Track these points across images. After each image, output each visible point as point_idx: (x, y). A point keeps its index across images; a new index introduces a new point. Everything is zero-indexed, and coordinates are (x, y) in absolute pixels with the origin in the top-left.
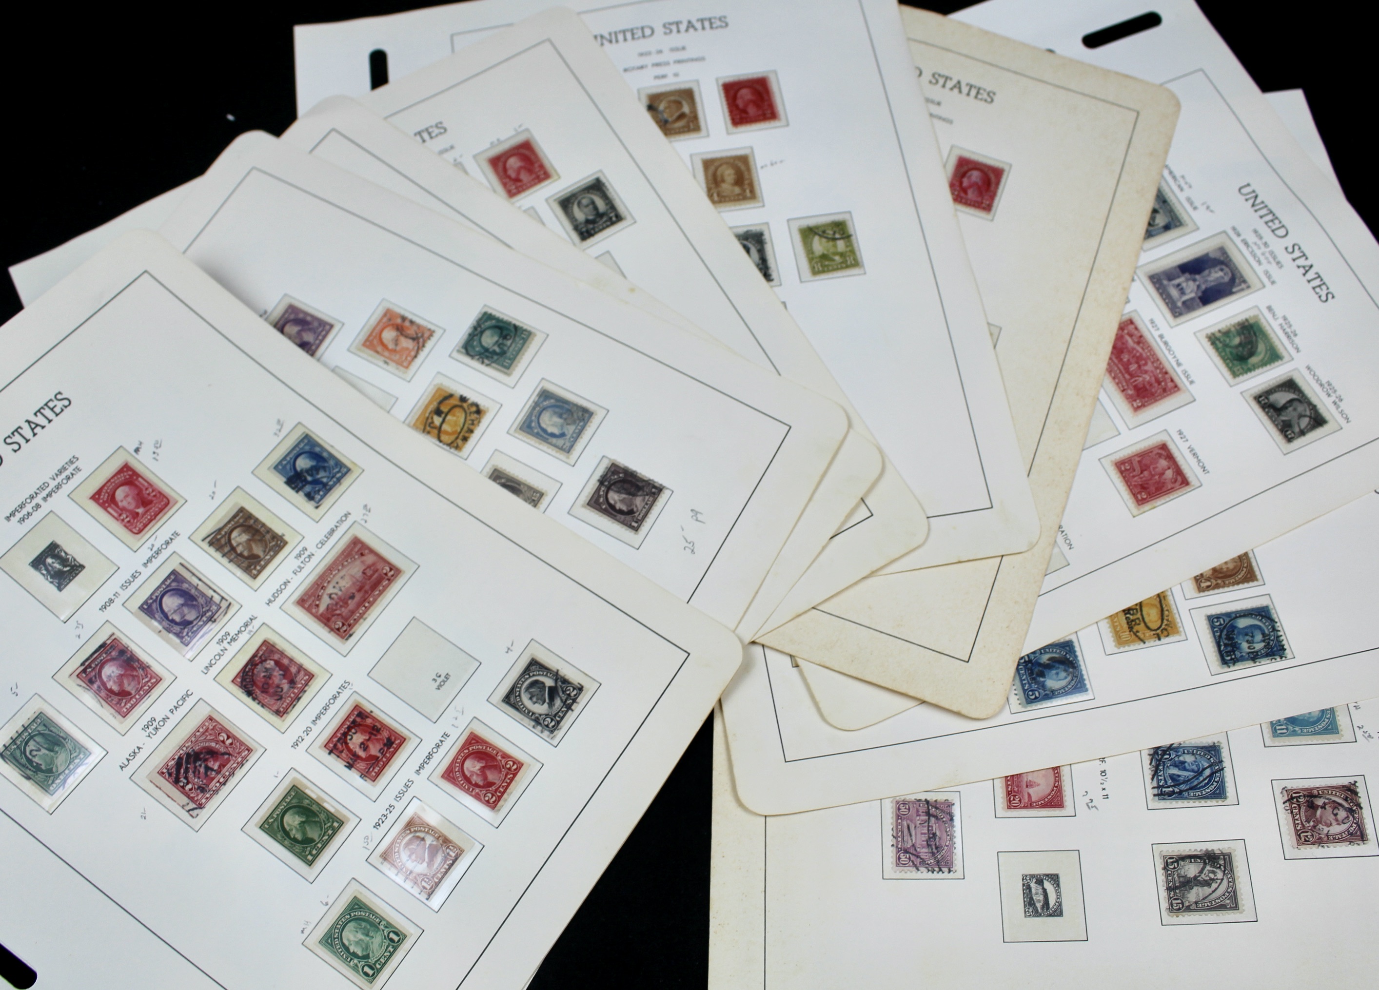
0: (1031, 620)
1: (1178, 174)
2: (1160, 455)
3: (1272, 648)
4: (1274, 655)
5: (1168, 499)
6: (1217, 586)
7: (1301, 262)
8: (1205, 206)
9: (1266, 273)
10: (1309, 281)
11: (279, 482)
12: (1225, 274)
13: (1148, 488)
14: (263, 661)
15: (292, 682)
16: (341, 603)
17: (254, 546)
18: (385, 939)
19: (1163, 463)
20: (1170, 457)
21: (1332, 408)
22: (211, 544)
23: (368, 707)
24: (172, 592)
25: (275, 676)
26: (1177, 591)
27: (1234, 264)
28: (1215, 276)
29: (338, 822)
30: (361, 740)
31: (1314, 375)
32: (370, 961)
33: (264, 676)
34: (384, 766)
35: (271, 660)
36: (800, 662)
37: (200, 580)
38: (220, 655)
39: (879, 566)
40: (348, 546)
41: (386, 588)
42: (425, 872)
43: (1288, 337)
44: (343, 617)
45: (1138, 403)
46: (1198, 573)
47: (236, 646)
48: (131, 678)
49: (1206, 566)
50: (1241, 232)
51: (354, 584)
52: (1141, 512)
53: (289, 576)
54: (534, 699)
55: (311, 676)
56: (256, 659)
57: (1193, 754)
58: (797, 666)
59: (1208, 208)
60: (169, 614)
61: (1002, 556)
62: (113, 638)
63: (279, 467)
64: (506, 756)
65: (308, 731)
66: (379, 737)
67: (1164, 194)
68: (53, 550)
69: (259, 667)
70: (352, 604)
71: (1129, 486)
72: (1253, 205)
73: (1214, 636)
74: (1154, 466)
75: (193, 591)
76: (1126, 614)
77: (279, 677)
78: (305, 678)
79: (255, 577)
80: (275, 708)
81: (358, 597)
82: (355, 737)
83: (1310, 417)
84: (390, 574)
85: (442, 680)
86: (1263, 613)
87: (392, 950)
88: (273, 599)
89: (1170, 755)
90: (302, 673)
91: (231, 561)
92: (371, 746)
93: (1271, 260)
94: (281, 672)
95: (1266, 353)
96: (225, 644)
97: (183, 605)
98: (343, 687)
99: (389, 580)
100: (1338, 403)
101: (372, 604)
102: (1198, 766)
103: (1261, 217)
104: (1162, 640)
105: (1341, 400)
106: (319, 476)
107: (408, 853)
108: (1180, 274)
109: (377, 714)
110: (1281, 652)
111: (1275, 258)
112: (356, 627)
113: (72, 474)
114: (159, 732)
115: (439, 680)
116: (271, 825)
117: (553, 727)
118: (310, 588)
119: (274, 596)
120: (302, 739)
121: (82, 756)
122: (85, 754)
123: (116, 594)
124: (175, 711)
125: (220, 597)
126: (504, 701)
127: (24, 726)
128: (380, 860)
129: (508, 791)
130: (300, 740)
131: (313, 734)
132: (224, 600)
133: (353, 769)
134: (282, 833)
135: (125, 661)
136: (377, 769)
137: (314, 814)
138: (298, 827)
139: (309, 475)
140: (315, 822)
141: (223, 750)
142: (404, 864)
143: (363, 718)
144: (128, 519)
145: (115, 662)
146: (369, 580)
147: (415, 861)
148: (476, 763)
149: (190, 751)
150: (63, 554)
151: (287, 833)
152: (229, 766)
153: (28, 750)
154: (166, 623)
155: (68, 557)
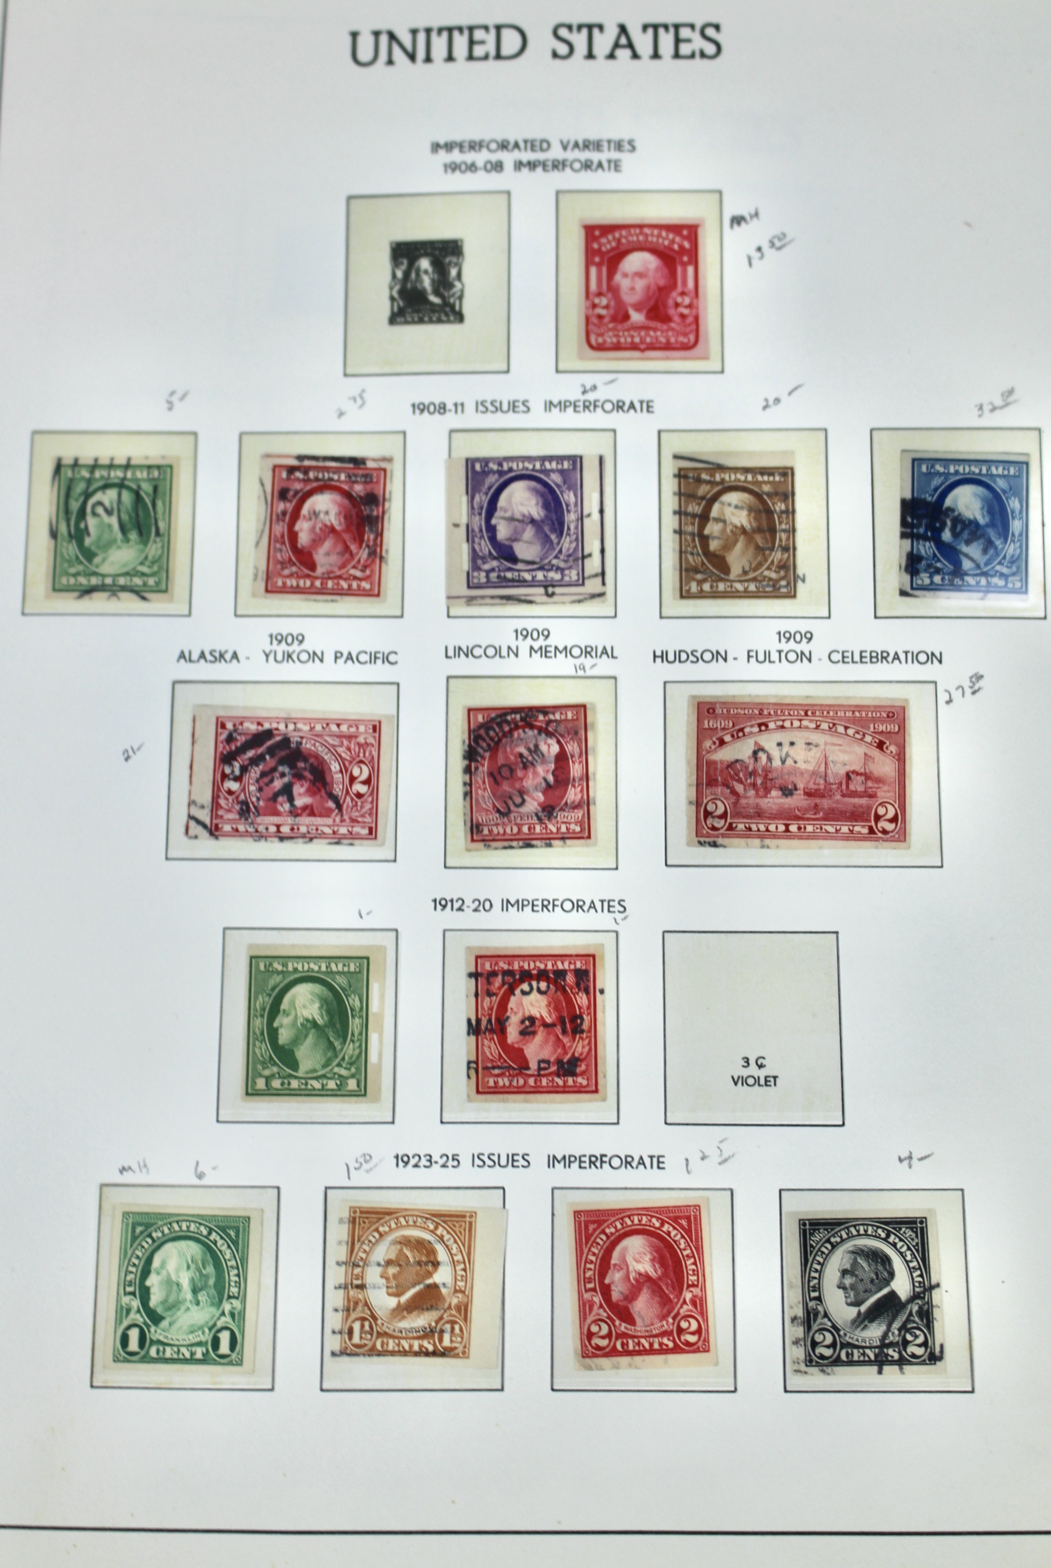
14: (545, 731)
15: (548, 810)
16: (759, 781)
17: (740, 546)
18: (210, 1329)
22: (681, 475)
23: (605, 978)
24: (539, 486)
25: (535, 773)
29: (358, 1085)
30: (535, 1013)
32: (153, 1329)
34: (519, 1091)
35: (559, 742)
37: (602, 511)
38: (498, 652)
40: (877, 708)
41: (852, 836)
42: (379, 1313)
44: (736, 804)
47: (539, 666)
48: (340, 548)
51: (814, 773)
53: (737, 650)
54: (848, 1281)
55: (585, 833)
56: (541, 717)
60: (498, 514)
62: (383, 465)
64: (701, 1306)
65: (481, 906)
66: (566, 1040)
69: (530, 733)
70: (774, 801)
75: (571, 518)
77: (539, 780)
78: (572, 827)
79: (684, 595)
80: (480, 817)
81: (798, 801)
82: (535, 995)
84: (883, 824)
85: (757, 1077)
87: (199, 1355)
88: (671, 658)
90: (579, 814)
91: (679, 532)
92: (539, 1038)
94: (551, 778)
96: (524, 646)
97: (533, 521)
98: (607, 905)
99: (871, 831)
101: (802, 835)
106: (964, 548)
107: (392, 1256)
109: (606, 1003)
112: (736, 841)
113: (600, 165)
114: (288, 666)
115: (753, 1070)
116: (270, 971)
117: (822, 1357)
118: (744, 705)
119: (678, 655)
120: (460, 909)
121: (151, 581)
122: (157, 584)
123: (459, 407)
124: (341, 661)
125: (600, 570)
126: (802, 1223)
127: (129, 459)
128: (346, 1214)
129: (638, 1359)
130: (456, 905)
131: (483, 920)
132: (599, 579)
133: (473, 1038)
134: (269, 1001)
135: (359, 514)
136: (503, 1081)
137: (343, 1034)
138: (300, 1020)
139: (953, 530)
140: (331, 1045)
141: (338, 790)
142: (366, 1263)
143: (578, 985)
144: (603, 312)
145: (346, 502)
146: (843, 796)
147: (387, 1279)
148: (648, 1257)
149: (295, 739)
150: (454, 272)
151: (275, 1010)
152: (318, 821)
153: (98, 496)
154: (478, 522)
155: (458, 284)
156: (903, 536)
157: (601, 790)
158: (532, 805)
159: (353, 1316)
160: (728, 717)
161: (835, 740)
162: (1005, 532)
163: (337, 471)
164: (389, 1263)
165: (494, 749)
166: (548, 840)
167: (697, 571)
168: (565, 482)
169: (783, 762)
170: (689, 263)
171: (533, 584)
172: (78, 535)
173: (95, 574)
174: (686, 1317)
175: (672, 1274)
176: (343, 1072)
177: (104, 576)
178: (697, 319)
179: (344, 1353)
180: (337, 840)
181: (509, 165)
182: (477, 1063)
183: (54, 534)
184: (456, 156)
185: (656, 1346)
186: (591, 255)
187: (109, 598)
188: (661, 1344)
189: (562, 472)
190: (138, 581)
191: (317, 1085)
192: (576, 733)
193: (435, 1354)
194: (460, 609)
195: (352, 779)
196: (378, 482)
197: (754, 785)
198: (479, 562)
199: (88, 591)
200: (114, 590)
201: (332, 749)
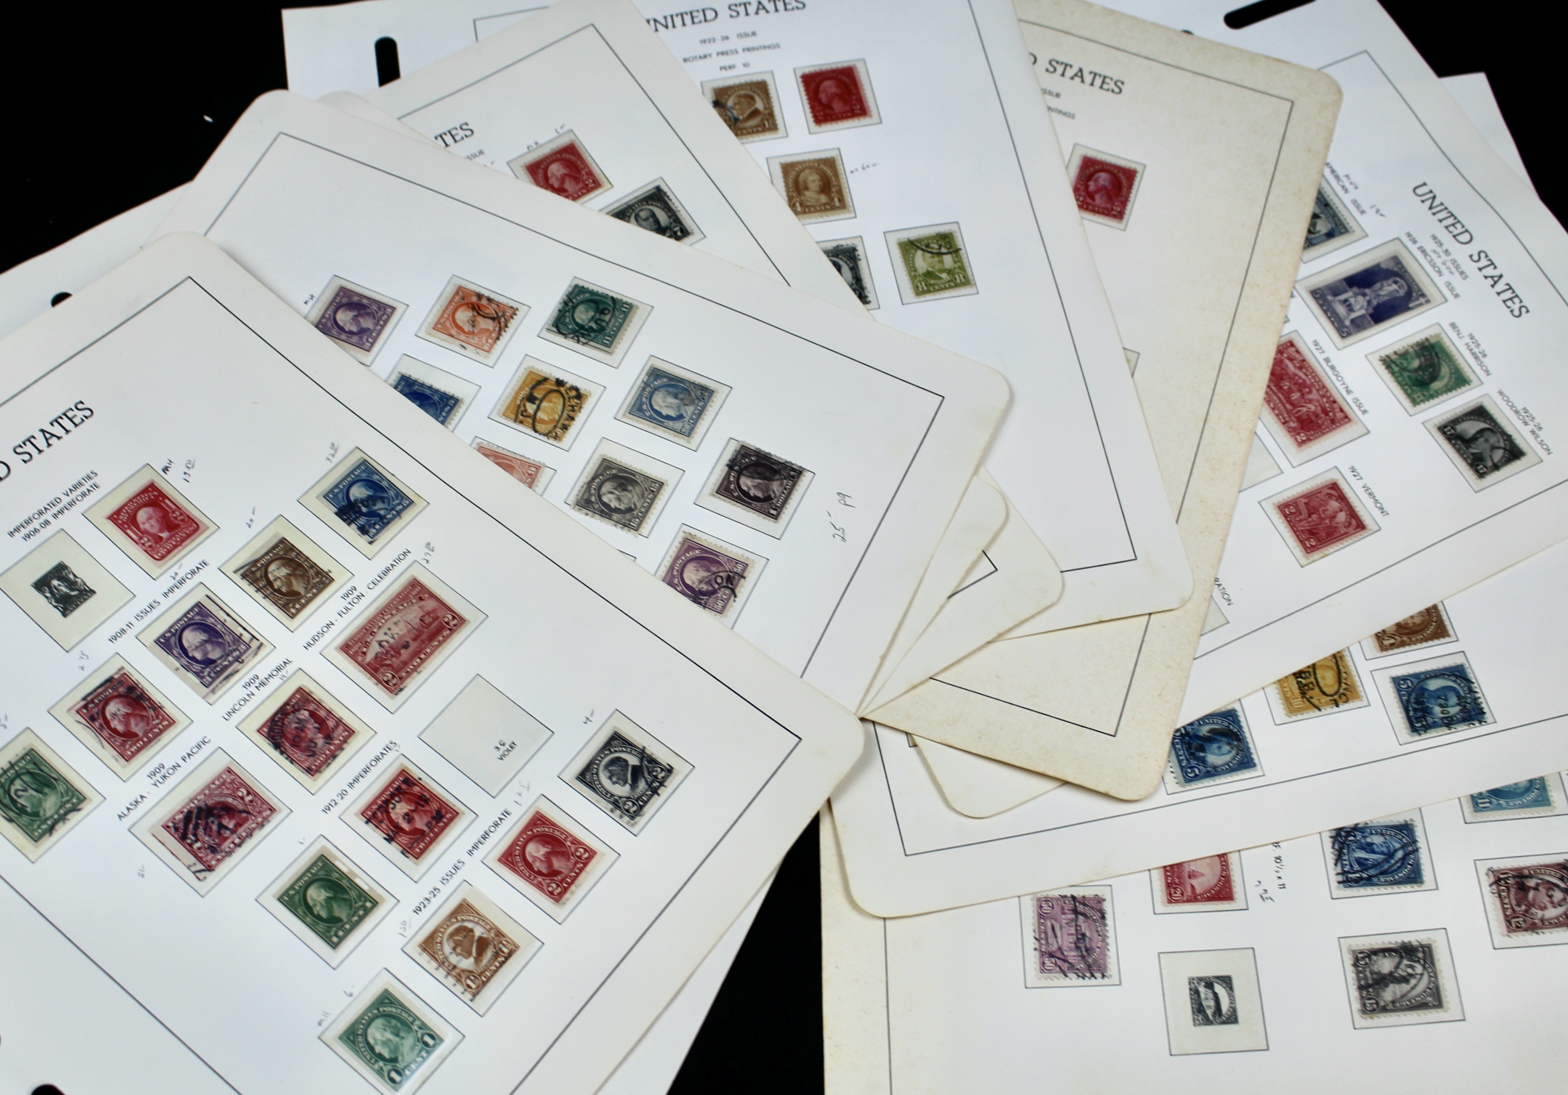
0: (1186, 687)
1: (1341, 173)
2: (1330, 496)
3: (1469, 712)
4: (1472, 720)
5: (1341, 546)
6: (1403, 644)
7: (1489, 271)
8: (1374, 210)
9: (1448, 285)
10: (1498, 294)
11: (328, 512)
12: (1400, 287)
13: (1318, 533)
14: (296, 710)
15: (328, 737)
16: (392, 653)
17: (294, 581)
18: (418, 1041)
19: (1334, 505)
20: (1342, 498)
21: (1530, 438)
22: (244, 576)
24: (195, 627)
25: (309, 729)
26: (1355, 650)
27: (1410, 275)
28: (1388, 289)
29: (371, 902)
31: (1508, 401)
32: (398, 1065)
33: (296, 728)
34: (431, 842)
35: (305, 710)
36: (918, 740)
37: (228, 615)
38: (245, 700)
39: (1006, 628)
40: (405, 588)
41: (446, 638)
42: (471, 968)
43: (1476, 358)
44: (393, 668)
45: (1303, 437)
46: (1379, 629)
47: (266, 691)
48: (139, 719)
49: (1388, 621)
50: (1417, 239)
51: (409, 631)
52: (1310, 561)
53: (334, 617)
54: (614, 779)
55: (351, 732)
56: (288, 707)
57: (1382, 834)
58: (915, 745)
59: (1378, 211)
60: (189, 650)
61: (1150, 614)
62: (122, 672)
63: (330, 496)
64: (576, 842)
65: (343, 794)
66: (427, 808)
67: (1325, 195)
68: (60, 571)
69: (291, 717)
70: (405, 654)
71: (1295, 532)
72: (1431, 208)
73: (1401, 701)
74: (1324, 508)
75: (219, 627)
76: (1296, 678)
77: (313, 730)
78: (344, 734)
79: (292, 616)
80: (307, 764)
81: (413, 646)
82: (398, 805)
83: (1505, 449)
84: (452, 623)
85: (506, 749)
86: (1458, 673)
88: (312, 642)
89: (1355, 836)
90: (341, 728)
91: (266, 597)
92: (417, 817)
93: (1454, 270)
94: (316, 725)
95: (1451, 377)
96: (253, 688)
97: (206, 641)
98: (388, 748)
99: (450, 630)
100: (1537, 432)
101: (428, 655)
102: (1388, 847)
103: (1440, 221)
104: (1341, 706)
105: (1540, 429)
106: (375, 508)
107: (453, 945)
108: (1348, 288)
109: (426, 781)
110: (1479, 717)
111: (1457, 267)
112: (408, 681)
113: (89, 490)
114: (168, 781)
115: (503, 748)
116: (291, 898)
117: (635, 812)
118: (357, 633)
119: (314, 640)
120: (336, 804)
121: (75, 800)
122: (78, 799)
123: (130, 625)
124: (187, 759)
125: (251, 636)
126: (578, 778)
127: (10, 762)
128: (419, 950)
129: (577, 882)
130: (333, 804)
131: (349, 799)
132: (255, 640)
133: (394, 843)
134: (304, 908)
135: (132, 699)
136: (422, 845)
137: (344, 890)
138: (323, 903)
139: (364, 506)
140: (345, 900)
141: (240, 807)
142: (446, 958)
143: (409, 785)
144: (149, 544)
145: (122, 699)
146: (427, 628)
147: (460, 954)
148: (540, 847)
149: (202, 804)
150: (71, 576)
151: (309, 909)
152: (246, 825)
153: (13, 789)
154: (184, 660)
155: (77, 580)
156: (349, 524)
157: (340, 712)
158: (320, 741)
159: (463, 980)
160: (356, 642)
161: (403, 613)
162: (383, 490)
163: (106, 690)
164: (454, 949)
165: (283, 735)
166: (340, 748)
167: (287, 604)
168: (203, 616)
169: (393, 638)
170: (164, 499)
171: (231, 663)
172: (22, 811)
173: (47, 819)
174: (576, 851)
175: (554, 843)
176: (360, 904)
177: (52, 817)
178: (188, 516)
179: (474, 995)
180: (261, 825)
181: (51, 519)
182: (404, 849)
183: (10, 820)
184: (24, 531)
185: (577, 871)
186: (122, 527)
187: (64, 823)
188: (578, 869)
189: (198, 614)
190: (68, 806)
191: (356, 918)
192: (308, 700)
193: (507, 959)
194: (212, 698)
195: (242, 798)
196: (127, 680)
197: (392, 656)
198: (201, 675)
199: (51, 830)
200: (63, 818)
201: (221, 795)
